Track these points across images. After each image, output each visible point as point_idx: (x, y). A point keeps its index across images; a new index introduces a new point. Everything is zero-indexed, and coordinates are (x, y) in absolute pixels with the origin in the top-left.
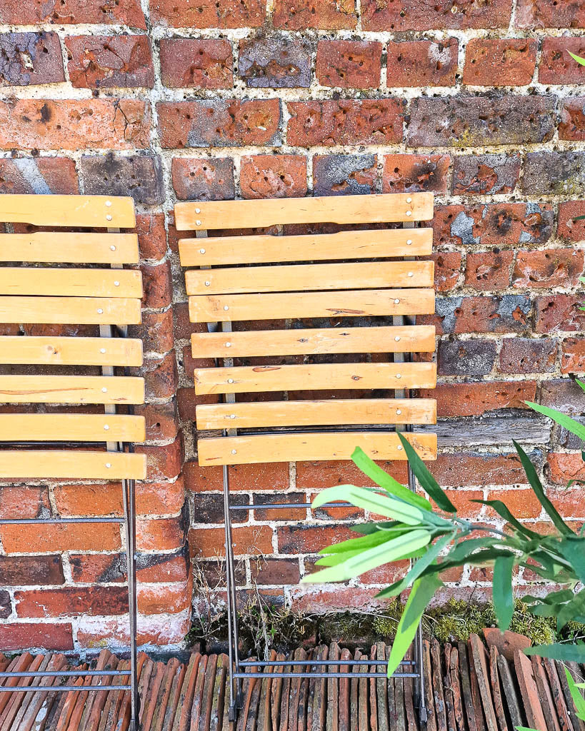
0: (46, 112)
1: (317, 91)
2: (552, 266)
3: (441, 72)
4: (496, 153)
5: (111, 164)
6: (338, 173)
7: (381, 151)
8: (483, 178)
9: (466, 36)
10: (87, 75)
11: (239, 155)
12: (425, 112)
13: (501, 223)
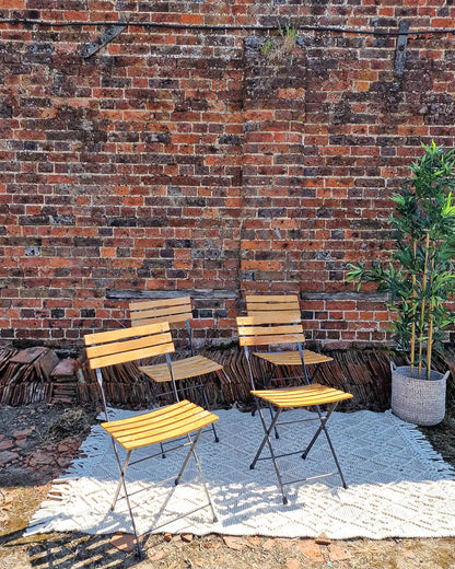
0: (282, 222)
1: (332, 218)
2: (385, 255)
3: (358, 216)
4: (370, 231)
5: (293, 231)
6: (336, 234)
7: (346, 230)
8: (366, 236)
9: (362, 209)
10: (292, 216)
11: (315, 230)
12: (355, 223)
13: (372, 245)
